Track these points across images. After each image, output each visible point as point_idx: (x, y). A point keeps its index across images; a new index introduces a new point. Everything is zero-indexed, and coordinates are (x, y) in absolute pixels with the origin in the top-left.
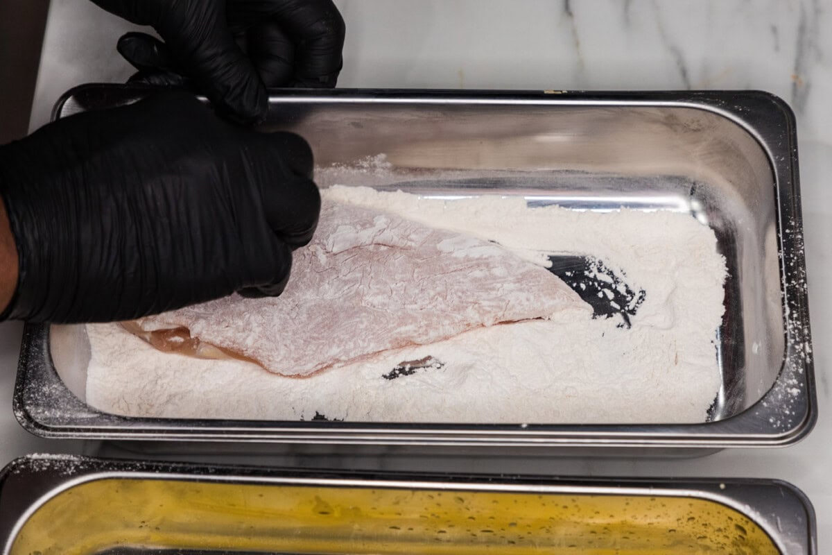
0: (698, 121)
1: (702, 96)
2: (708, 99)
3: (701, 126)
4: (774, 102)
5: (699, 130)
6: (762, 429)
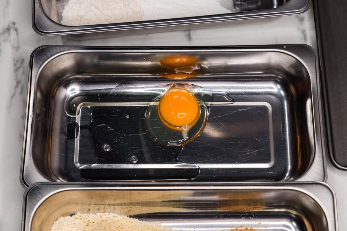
6: (293, 8)
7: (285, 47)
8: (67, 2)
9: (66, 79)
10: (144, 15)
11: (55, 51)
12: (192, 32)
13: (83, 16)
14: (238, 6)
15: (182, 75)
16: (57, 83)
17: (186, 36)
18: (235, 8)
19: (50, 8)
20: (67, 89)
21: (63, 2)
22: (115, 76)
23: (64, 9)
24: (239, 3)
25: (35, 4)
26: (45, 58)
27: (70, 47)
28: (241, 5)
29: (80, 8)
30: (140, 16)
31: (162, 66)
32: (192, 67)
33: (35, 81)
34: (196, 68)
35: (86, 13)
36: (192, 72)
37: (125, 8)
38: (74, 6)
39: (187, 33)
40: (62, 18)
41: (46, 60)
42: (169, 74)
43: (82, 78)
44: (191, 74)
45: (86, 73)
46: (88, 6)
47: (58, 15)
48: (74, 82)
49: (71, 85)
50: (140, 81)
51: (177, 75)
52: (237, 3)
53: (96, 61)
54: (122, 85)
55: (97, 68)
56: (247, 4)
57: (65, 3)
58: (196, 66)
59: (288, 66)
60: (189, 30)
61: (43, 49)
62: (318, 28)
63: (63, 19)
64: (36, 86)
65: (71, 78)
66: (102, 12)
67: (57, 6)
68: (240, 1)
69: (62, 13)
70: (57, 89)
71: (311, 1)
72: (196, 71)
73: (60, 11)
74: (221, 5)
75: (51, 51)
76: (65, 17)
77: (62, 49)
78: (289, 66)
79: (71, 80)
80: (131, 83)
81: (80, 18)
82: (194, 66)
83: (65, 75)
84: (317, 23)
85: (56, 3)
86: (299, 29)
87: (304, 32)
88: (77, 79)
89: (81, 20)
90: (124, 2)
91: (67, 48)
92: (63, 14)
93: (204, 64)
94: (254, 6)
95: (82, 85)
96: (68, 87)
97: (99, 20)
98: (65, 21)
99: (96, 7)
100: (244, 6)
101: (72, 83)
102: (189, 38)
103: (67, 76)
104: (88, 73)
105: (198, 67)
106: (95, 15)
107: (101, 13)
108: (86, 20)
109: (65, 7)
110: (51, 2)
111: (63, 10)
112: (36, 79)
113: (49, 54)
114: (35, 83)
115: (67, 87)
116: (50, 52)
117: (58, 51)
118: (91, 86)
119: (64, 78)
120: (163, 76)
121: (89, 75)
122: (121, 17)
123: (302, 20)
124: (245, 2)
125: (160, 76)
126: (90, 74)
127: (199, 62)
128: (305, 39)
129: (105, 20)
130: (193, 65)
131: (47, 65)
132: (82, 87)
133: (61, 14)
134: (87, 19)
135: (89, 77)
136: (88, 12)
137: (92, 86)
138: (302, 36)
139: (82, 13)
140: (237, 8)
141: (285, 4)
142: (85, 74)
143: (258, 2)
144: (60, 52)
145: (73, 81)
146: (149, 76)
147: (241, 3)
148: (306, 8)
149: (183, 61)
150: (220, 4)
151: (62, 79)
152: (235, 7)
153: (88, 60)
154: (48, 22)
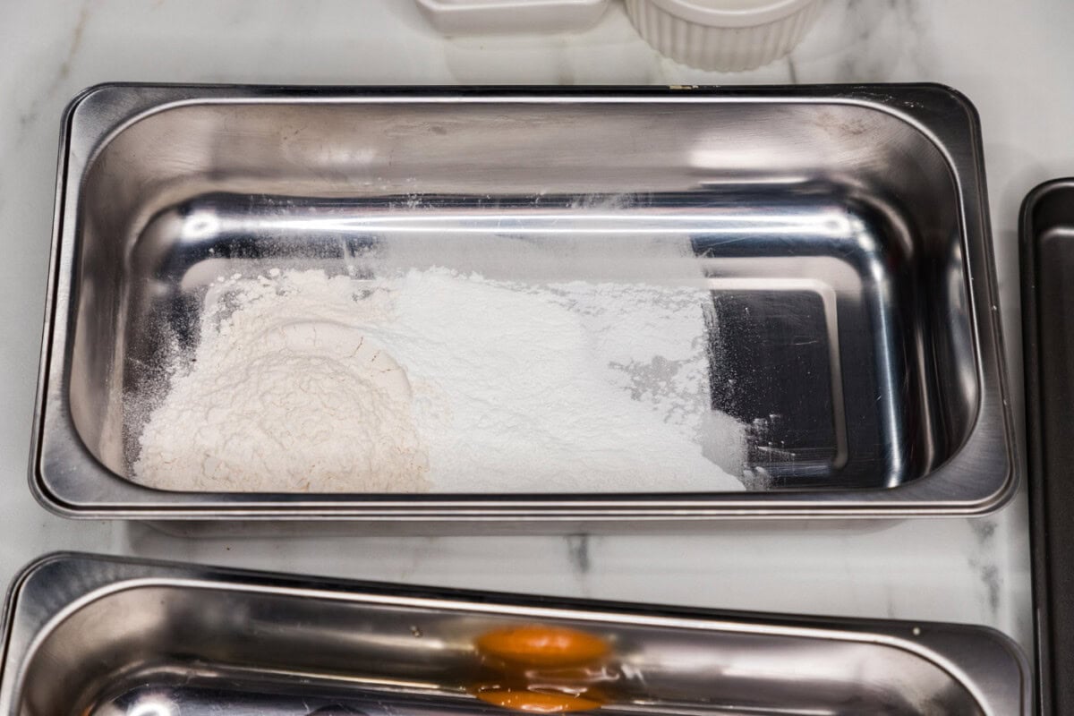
0: (859, 121)
1: (863, 90)
2: (872, 94)
3: (862, 127)
4: (953, 96)
5: (859, 132)
6: (954, 494)
7: (916, 631)
8: (162, 398)
9: (129, 678)
10: (427, 465)
11: (99, 577)
12: (593, 543)
13: (212, 454)
14: (762, 461)
15: (549, 698)
16: (92, 689)
17: (571, 552)
18: (753, 469)
19: (99, 414)
20: (129, 711)
21: (147, 396)
22: (306, 682)
23: (148, 420)
24: (768, 453)
25: (48, 400)
26: (62, 596)
27: (153, 566)
28: (776, 458)
29: (205, 423)
30: (415, 468)
31: (484, 658)
32: (588, 672)
33: (17, 677)
34: (603, 676)
35: (226, 443)
36: (584, 690)
37: (363, 437)
38: (186, 415)
39: (576, 542)
40: (138, 454)
41: (62, 606)
42: (503, 689)
43: (184, 678)
44: (583, 696)
45: (204, 659)
46: (234, 418)
47: (125, 441)
48: (157, 690)
49: (143, 698)
50: (391, 707)
51: (531, 697)
52: (763, 452)
53: (239, 618)
54: (325, 712)
55: (244, 647)
56: (798, 459)
57: (153, 400)
58: (604, 671)
59: (924, 698)
60: (584, 535)
61: (57, 565)
62: (1041, 571)
63: (142, 455)
64: (17, 696)
65: (146, 672)
66: (281, 444)
67: (127, 407)
68: (773, 447)
69: (141, 434)
70: (91, 708)
71: (1021, 475)
72: (603, 686)
73: (132, 427)
74: (706, 454)
75: (84, 574)
76: (150, 451)
77: (123, 570)
78: (925, 701)
79: (146, 680)
80: (358, 708)
81: (200, 458)
82: (596, 668)
83: (124, 663)
84: (1037, 550)
85: (124, 399)
86: (972, 564)
87: (990, 575)
88: (169, 678)
89: (203, 466)
90: (361, 415)
91: (141, 569)
92: (142, 440)
93: (632, 666)
94: (820, 468)
95: (182, 702)
96: (133, 703)
97: (269, 471)
98: (149, 463)
99: (261, 425)
100: (787, 464)
101: (148, 692)
102: (582, 560)
103: (134, 665)
104: (209, 662)
105: (609, 673)
106: (255, 451)
107: (277, 446)
108: (222, 466)
109: (153, 415)
110: (106, 395)
111: (145, 424)
112: (18, 672)
113: (75, 585)
114: (14, 687)
115: (130, 706)
116: (80, 579)
117: (110, 576)
118: (214, 707)
119: (123, 670)
120: (482, 697)
121: (211, 670)
122: (348, 469)
123: (987, 531)
124: (791, 452)
125: (472, 693)
126: (214, 666)
127: (616, 658)
128: (994, 601)
129: (289, 471)
130: (594, 663)
131: (65, 625)
132: (181, 707)
133: (137, 438)
134: (227, 465)
135: (213, 675)
136: (231, 438)
137: (218, 707)
138: (984, 589)
139: (211, 439)
140: (760, 469)
141: (926, 477)
142: (198, 663)
143: (835, 453)
144: (118, 579)
145: (153, 685)
146: (431, 689)
147: (776, 450)
148: (1003, 497)
149: (558, 648)
150: (700, 448)
151: (116, 674)
152: (755, 464)
153: (212, 616)
154: (86, 470)
